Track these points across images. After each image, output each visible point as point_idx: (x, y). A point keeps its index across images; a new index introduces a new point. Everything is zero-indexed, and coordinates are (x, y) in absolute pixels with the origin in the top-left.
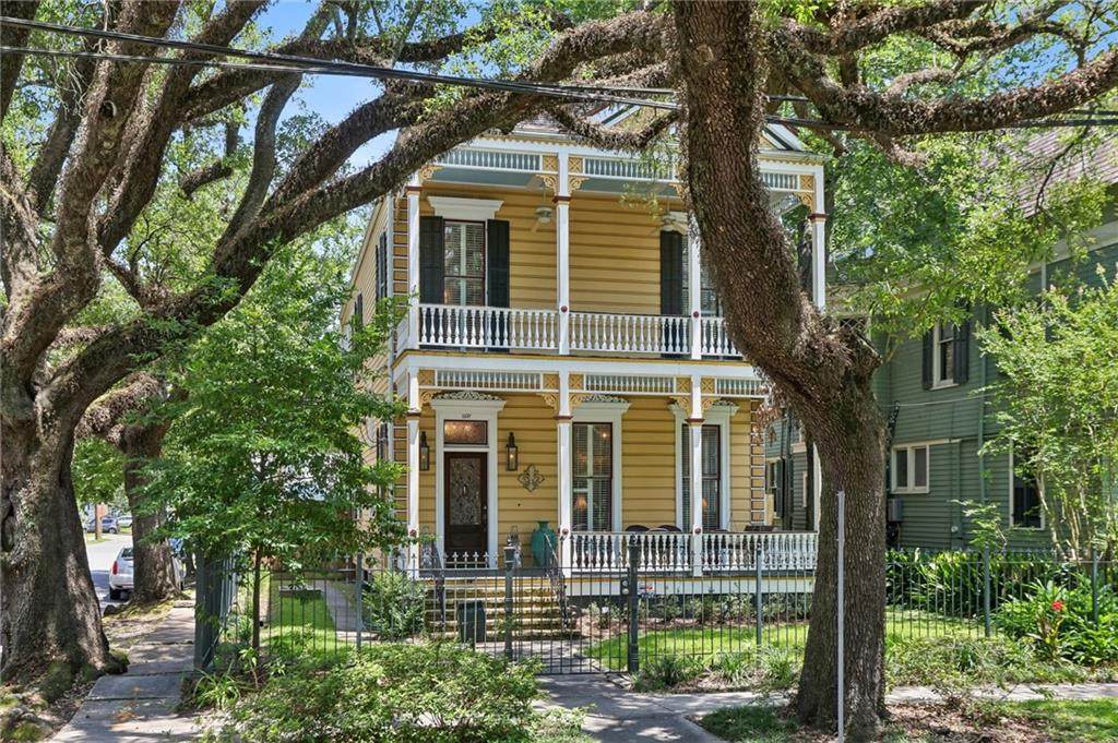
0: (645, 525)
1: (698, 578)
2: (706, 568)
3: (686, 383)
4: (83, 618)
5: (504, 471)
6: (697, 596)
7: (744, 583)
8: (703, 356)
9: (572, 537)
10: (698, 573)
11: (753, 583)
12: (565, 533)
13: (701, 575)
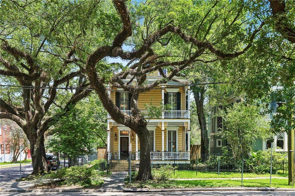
0: (160, 151)
1: (163, 161)
2: (165, 159)
3: (161, 123)
4: (44, 166)
5: (131, 140)
6: (161, 164)
7: (172, 162)
8: (164, 118)
9: (138, 153)
10: (163, 159)
11: (174, 162)
12: (137, 152)
13: (164, 160)
